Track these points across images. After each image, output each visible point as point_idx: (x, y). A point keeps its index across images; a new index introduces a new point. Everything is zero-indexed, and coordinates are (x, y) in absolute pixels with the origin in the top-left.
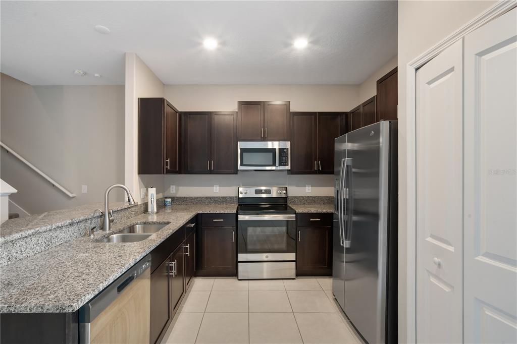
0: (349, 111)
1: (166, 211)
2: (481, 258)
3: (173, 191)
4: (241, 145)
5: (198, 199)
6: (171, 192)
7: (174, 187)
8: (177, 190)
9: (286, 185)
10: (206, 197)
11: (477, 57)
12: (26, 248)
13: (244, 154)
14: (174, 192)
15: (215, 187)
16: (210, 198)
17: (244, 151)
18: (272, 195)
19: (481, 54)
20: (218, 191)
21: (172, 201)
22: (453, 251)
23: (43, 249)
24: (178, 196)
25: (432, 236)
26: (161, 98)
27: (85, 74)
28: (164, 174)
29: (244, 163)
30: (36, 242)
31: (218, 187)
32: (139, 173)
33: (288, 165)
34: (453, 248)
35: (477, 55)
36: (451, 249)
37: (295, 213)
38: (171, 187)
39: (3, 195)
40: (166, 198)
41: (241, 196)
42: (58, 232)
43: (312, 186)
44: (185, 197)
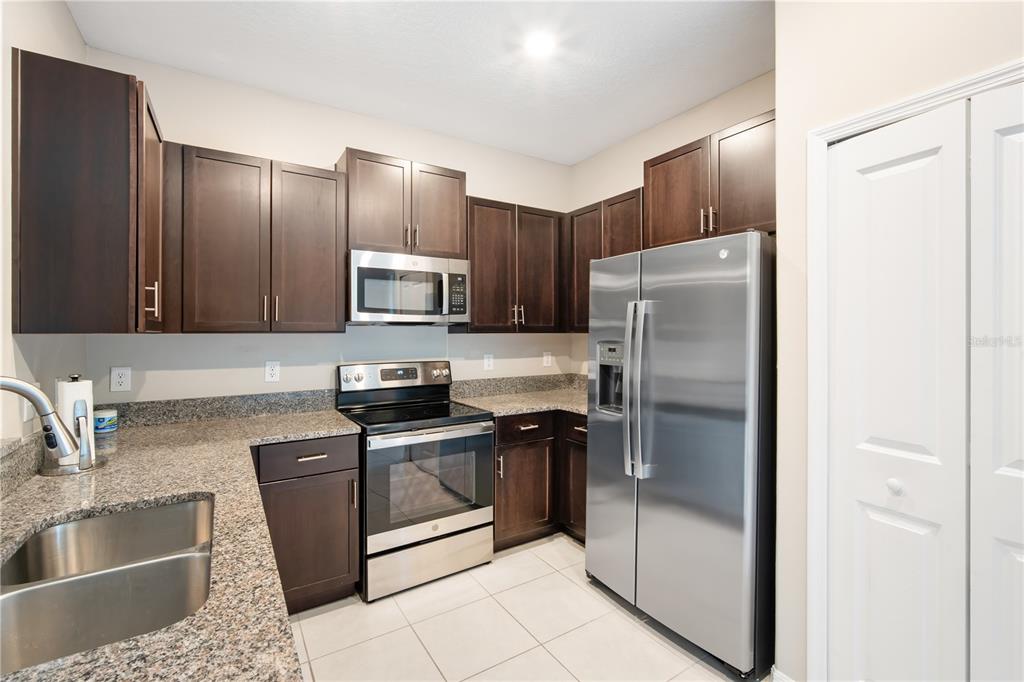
0: (566, 212)
2: (1004, 471)
3: (124, 384)
5: (217, 405)
7: (128, 372)
8: (138, 383)
9: (444, 357)
10: (243, 397)
11: (998, 135)
13: (368, 283)
14: (127, 386)
15: (268, 368)
16: (256, 397)
17: (366, 274)
19: (1005, 132)
20: (276, 378)
21: (121, 416)
22: (939, 463)
24: (144, 396)
25: (873, 440)
28: (136, 331)
29: (366, 306)
31: (278, 369)
32: (14, 332)
33: (465, 312)
34: (935, 458)
35: (997, 131)
36: (934, 460)
37: (493, 419)
38: (115, 372)
41: (345, 388)
43: (495, 357)
44: (168, 402)
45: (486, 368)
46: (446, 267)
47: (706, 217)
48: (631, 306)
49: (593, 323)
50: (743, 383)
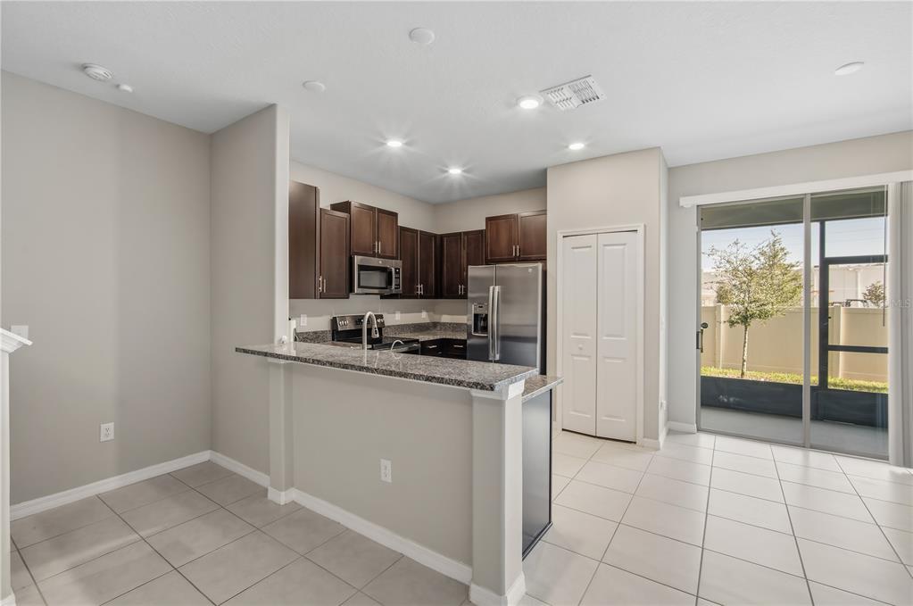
13: (361, 272)
17: (362, 268)
20: (306, 324)
29: (361, 285)
37: (419, 343)
43: (402, 313)
45: (397, 319)
46: (393, 265)
47: (516, 250)
48: (491, 288)
49: (470, 295)
50: (536, 326)
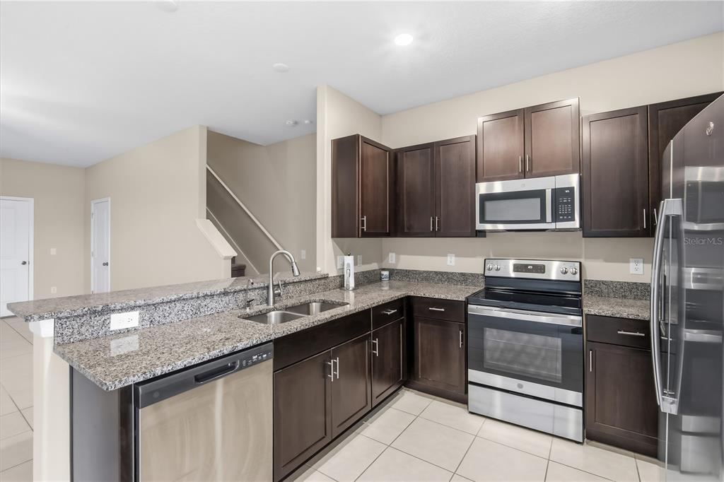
1: (383, 288)
3: (393, 260)
4: (482, 188)
6: (390, 262)
7: (394, 255)
8: (397, 260)
9: (580, 257)
10: (436, 272)
12: (170, 314)
14: (394, 262)
15: (449, 258)
16: (441, 273)
17: (486, 198)
18: (550, 275)
20: (453, 264)
21: (391, 275)
23: (189, 317)
24: (399, 267)
26: (354, 136)
27: (296, 123)
30: (181, 308)
31: (454, 258)
32: (332, 237)
33: (573, 219)
37: (582, 314)
38: (390, 255)
39: (226, 258)
40: (384, 270)
41: (487, 274)
42: (208, 300)
44: (406, 271)
